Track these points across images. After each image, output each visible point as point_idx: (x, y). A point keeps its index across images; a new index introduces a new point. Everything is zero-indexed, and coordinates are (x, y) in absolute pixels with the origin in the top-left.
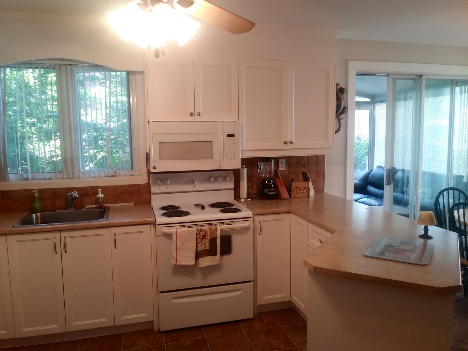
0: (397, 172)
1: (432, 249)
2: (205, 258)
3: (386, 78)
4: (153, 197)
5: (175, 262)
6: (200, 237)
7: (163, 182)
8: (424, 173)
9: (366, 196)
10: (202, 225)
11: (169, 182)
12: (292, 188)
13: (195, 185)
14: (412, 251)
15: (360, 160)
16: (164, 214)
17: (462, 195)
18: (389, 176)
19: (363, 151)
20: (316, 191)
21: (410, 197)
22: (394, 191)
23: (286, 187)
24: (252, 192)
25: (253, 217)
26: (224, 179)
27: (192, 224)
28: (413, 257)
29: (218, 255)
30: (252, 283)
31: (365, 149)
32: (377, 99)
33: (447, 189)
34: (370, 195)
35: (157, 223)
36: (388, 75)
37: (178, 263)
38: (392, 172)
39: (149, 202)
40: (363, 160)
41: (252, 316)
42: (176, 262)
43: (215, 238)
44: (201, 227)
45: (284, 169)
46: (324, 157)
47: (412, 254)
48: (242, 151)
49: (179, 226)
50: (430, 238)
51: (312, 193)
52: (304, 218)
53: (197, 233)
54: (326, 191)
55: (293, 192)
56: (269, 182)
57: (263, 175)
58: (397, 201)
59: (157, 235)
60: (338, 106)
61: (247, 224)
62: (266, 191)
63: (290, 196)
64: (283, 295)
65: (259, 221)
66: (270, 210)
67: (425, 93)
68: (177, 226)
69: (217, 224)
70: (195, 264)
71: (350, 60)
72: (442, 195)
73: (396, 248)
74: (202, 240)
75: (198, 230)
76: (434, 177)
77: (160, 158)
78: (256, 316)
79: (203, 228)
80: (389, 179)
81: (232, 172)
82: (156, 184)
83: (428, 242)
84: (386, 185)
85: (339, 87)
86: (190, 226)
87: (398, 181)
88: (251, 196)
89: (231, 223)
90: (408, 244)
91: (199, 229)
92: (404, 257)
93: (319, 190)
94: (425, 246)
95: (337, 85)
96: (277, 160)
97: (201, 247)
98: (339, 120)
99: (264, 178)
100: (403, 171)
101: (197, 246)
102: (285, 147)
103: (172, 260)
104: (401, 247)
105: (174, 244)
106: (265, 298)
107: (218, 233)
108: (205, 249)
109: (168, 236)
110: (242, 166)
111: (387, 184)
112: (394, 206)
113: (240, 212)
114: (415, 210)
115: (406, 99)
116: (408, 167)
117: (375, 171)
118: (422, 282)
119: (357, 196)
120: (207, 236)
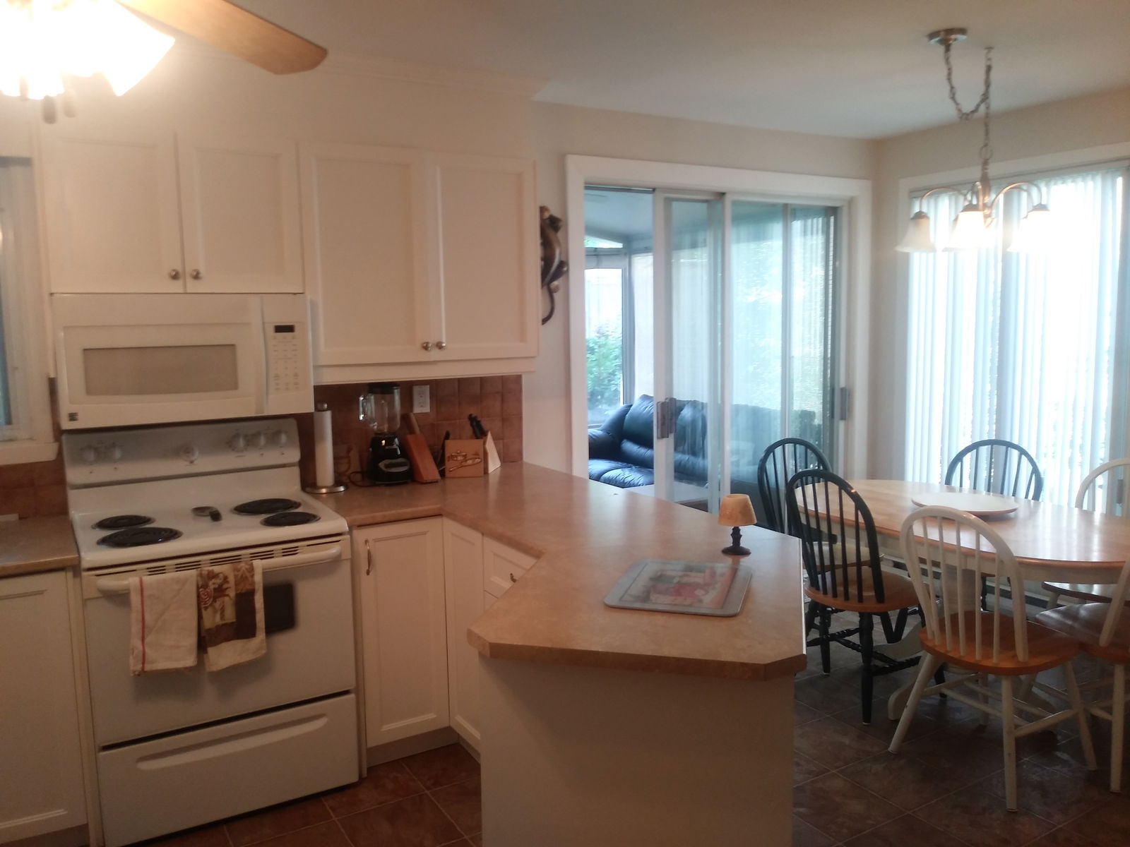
0: (681, 409)
1: (750, 577)
2: (225, 645)
3: (649, 197)
4: (73, 496)
5: (141, 666)
6: (208, 592)
7: (103, 454)
8: (737, 409)
9: (619, 464)
10: (214, 562)
11: (117, 454)
12: (447, 454)
13: (193, 458)
14: (706, 586)
15: (606, 382)
16: (104, 541)
17: (811, 455)
18: (663, 417)
19: (613, 361)
20: (505, 458)
21: (709, 462)
22: (676, 449)
23: (433, 454)
24: (349, 468)
25: (350, 532)
26: (273, 439)
27: (185, 561)
28: (708, 601)
29: (261, 635)
30: (352, 696)
31: (616, 358)
32: (636, 245)
33: (782, 443)
34: (628, 463)
35: (85, 564)
36: (654, 190)
37: (148, 667)
38: (670, 410)
39: (62, 510)
40: (612, 382)
41: (354, 778)
42: (143, 663)
43: (251, 593)
44: (211, 568)
45: (427, 409)
46: (518, 379)
47: (707, 592)
48: (316, 367)
49: (148, 569)
50: (745, 553)
51: (494, 465)
52: (473, 525)
53: (200, 583)
54: (528, 457)
55: (449, 465)
56: (390, 442)
57: (375, 426)
58: (685, 473)
59: (85, 597)
60: (547, 260)
61: (333, 550)
62: (382, 465)
63: (442, 474)
64: (430, 716)
65: (366, 541)
66: (393, 512)
67: (731, 232)
68: (142, 569)
69: (254, 556)
70: (195, 663)
71: (569, 154)
72: (772, 454)
73: (675, 581)
74: (215, 601)
75: (201, 575)
76: (757, 416)
77: (89, 391)
78: (365, 774)
79: (216, 569)
80: (663, 424)
81: (293, 422)
82: (80, 460)
83: (741, 563)
84: (658, 438)
85: (547, 215)
86: (179, 568)
87: (684, 428)
88: (344, 479)
89: (292, 552)
90: (700, 570)
91: (205, 573)
92: (689, 601)
93: (511, 457)
94: (734, 571)
95: (543, 209)
96: (408, 388)
97: (212, 620)
98: (551, 293)
99: (376, 434)
100: (694, 404)
101: (200, 617)
102: (424, 356)
103: (132, 661)
104: (685, 580)
105: (135, 616)
106: (386, 728)
107: (258, 578)
108: (224, 622)
109: (119, 598)
110: (319, 406)
111: (659, 436)
112: (677, 483)
113: (317, 520)
114: (719, 490)
115: (694, 246)
116: (703, 396)
117: (637, 407)
118: (727, 656)
119: (599, 466)
120: (227, 588)
